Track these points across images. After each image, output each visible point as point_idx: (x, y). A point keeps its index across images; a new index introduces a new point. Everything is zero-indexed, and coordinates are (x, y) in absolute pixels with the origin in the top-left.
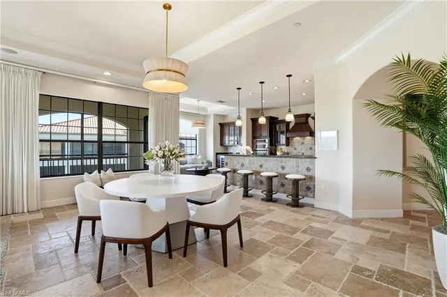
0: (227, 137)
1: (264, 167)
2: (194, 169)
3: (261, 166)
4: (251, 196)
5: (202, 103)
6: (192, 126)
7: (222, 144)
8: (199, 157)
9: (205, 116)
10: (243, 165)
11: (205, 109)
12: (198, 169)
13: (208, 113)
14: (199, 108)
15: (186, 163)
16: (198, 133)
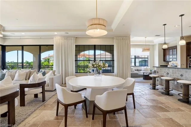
0: (168, 57)
1: (184, 76)
2: (143, 74)
3: (182, 75)
4: (172, 95)
5: (149, 39)
6: (143, 51)
7: (164, 60)
8: (149, 67)
9: (153, 46)
10: (168, 74)
11: (152, 42)
12: (145, 74)
13: (155, 43)
14: (146, 42)
15: (141, 71)
16: (149, 55)
